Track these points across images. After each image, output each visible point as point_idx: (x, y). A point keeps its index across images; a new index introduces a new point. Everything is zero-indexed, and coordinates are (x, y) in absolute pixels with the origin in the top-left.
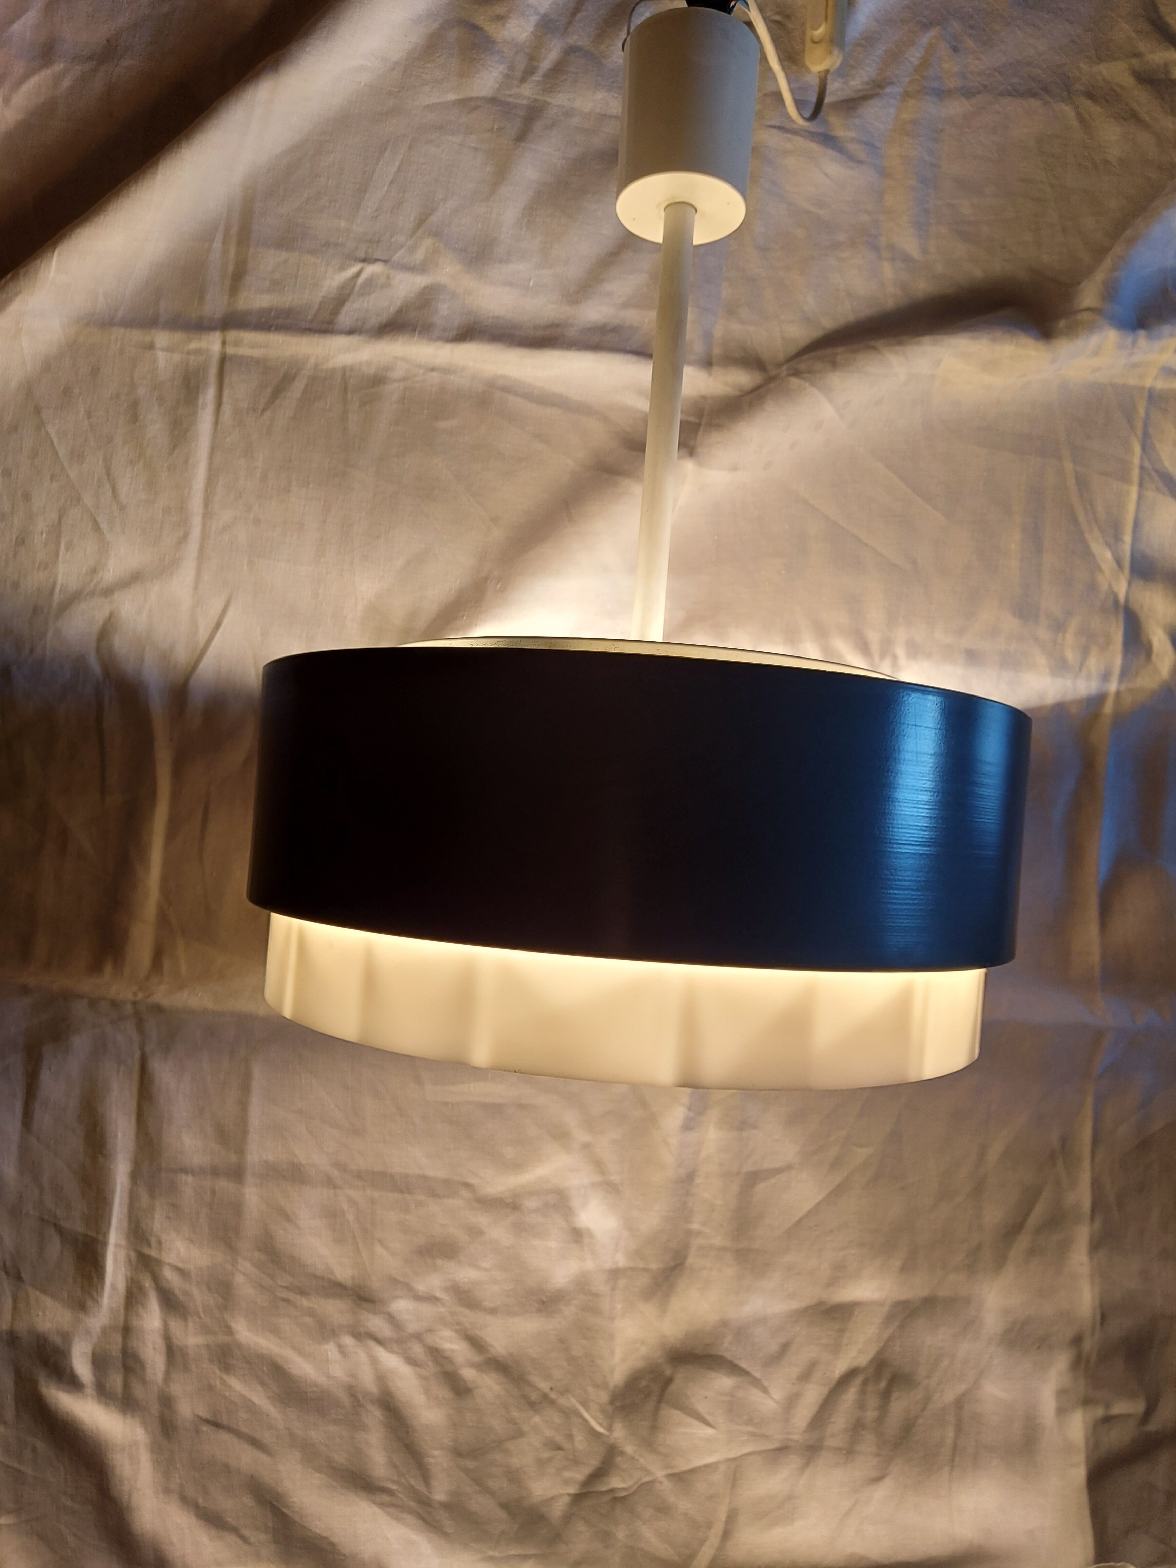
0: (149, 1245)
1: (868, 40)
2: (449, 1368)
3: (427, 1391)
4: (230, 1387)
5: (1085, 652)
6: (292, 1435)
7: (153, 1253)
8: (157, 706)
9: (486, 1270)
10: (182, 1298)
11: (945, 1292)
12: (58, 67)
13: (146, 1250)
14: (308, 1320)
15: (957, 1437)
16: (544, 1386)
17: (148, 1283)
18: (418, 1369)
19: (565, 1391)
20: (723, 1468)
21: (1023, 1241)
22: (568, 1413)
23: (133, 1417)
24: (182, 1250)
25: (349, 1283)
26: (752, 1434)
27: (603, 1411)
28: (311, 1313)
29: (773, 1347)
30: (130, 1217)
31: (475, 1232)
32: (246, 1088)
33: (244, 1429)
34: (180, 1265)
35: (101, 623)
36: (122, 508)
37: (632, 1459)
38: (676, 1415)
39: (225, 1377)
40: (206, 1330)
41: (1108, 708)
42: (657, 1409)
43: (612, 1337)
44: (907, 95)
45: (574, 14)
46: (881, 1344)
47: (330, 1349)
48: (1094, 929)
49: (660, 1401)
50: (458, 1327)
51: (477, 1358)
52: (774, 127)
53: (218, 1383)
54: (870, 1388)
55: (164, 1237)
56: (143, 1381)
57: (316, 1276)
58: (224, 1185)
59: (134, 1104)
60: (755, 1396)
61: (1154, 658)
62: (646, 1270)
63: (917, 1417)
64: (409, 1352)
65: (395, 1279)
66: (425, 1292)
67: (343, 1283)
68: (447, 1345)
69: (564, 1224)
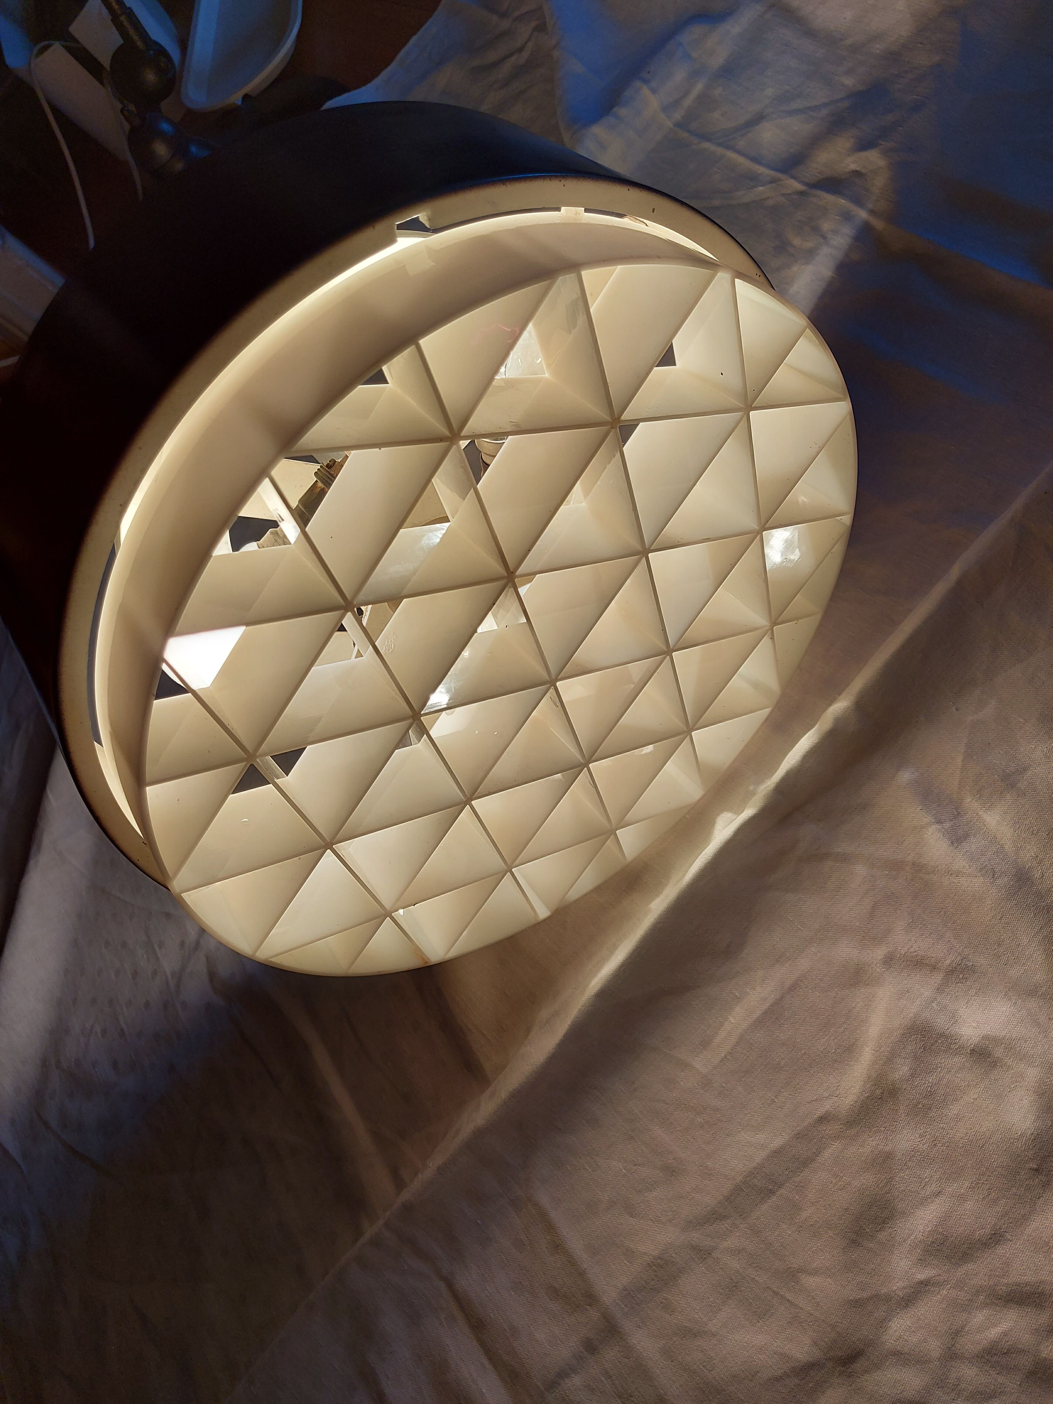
2: (1026, 1362)
9: (937, 1194)
31: (883, 1162)
32: (550, 1227)
50: (982, 1298)
51: (1044, 1318)
59: (474, 1344)
64: (963, 1386)
65: (857, 1301)
66: (904, 1288)
67: (810, 1359)
68: (994, 1333)
69: (958, 1060)
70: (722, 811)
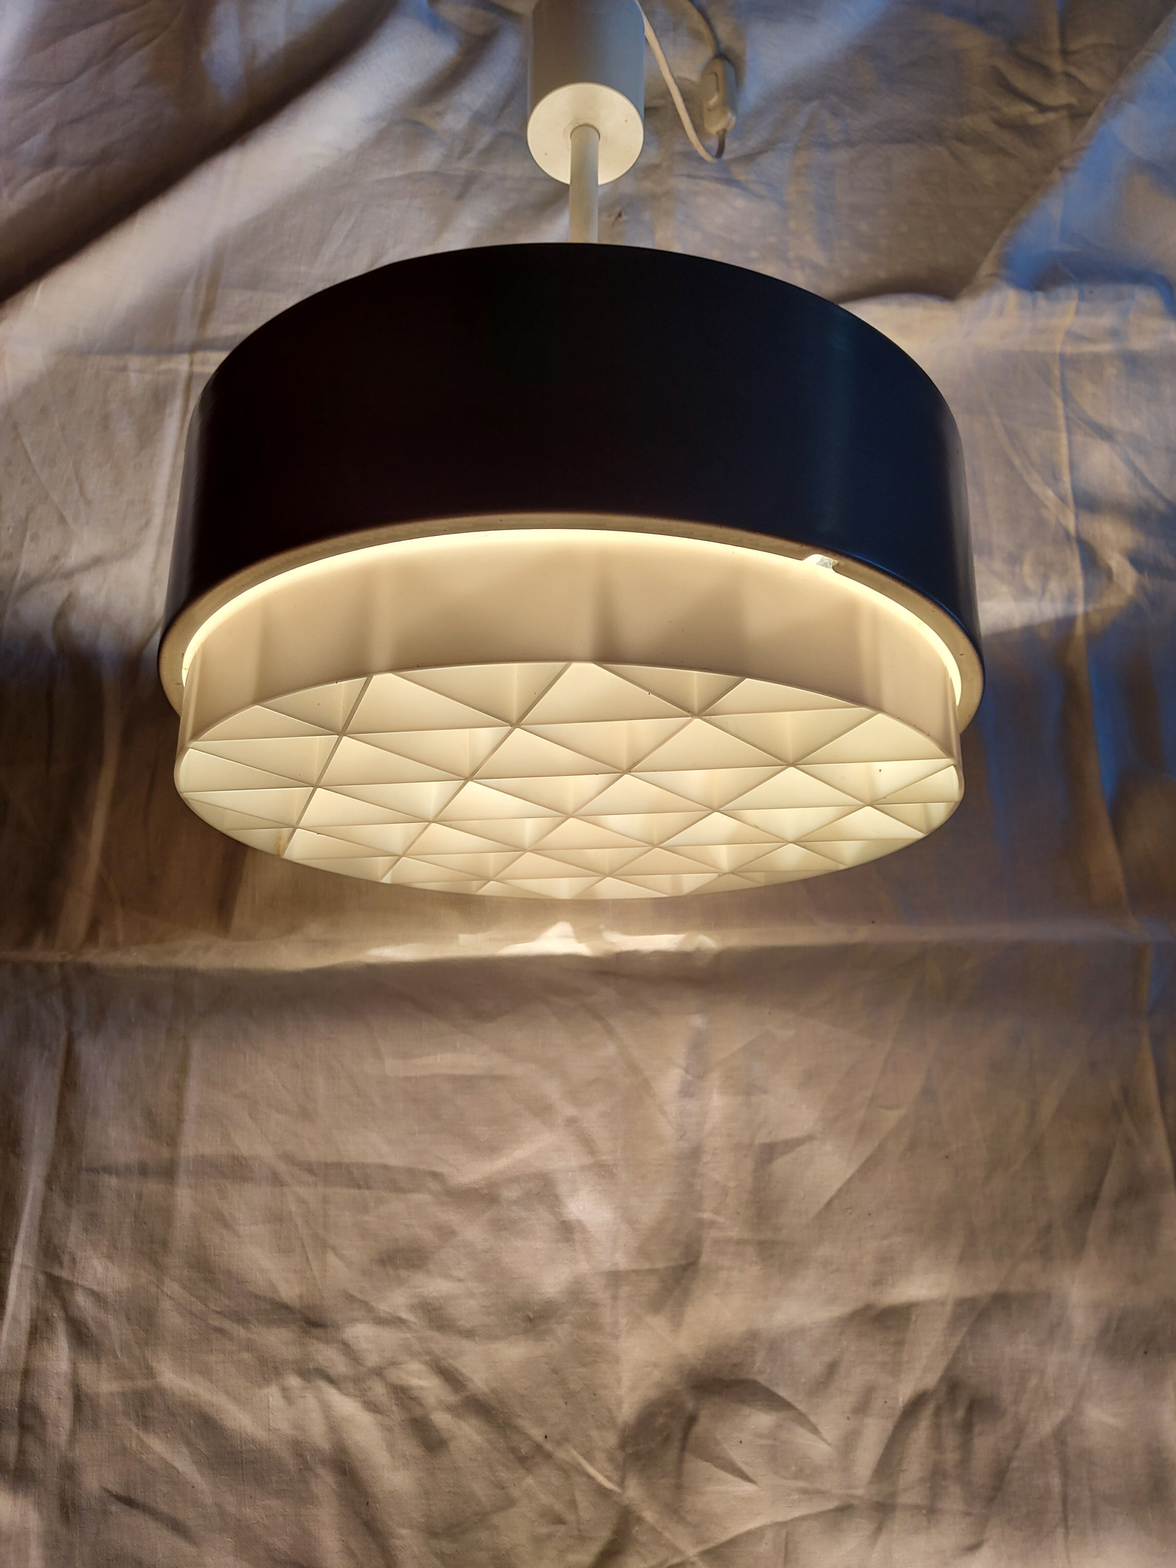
0: (61, 1264)
1: (759, 113)
2: (418, 1412)
3: (391, 1447)
4: (148, 1448)
5: (1045, 578)
6: (223, 1513)
7: (65, 1274)
8: (109, 677)
9: (460, 1280)
10: (94, 1330)
11: (1017, 1286)
12: (58, 170)
13: (57, 1271)
14: (246, 1356)
15: (1065, 1485)
16: (537, 1433)
17: (57, 1314)
18: (380, 1417)
19: (563, 1440)
20: (769, 1535)
21: (1102, 1216)
22: (568, 1471)
23: (26, 1496)
24: (100, 1269)
25: (296, 1303)
26: (804, 1491)
27: (611, 1459)
28: (249, 1346)
29: (817, 1368)
30: (41, 1231)
31: (446, 1233)
32: (183, 1070)
33: (163, 1508)
34: (95, 1288)
35: (59, 603)
36: (88, 502)
37: (653, 1529)
38: (704, 1467)
39: (142, 1435)
40: (122, 1373)
41: (1080, 629)
42: (681, 1461)
43: (617, 1360)
44: (797, 149)
45: (502, 109)
46: (950, 1356)
47: (272, 1394)
48: (1109, 849)
49: (683, 1449)
50: (428, 1358)
51: (452, 1399)
52: (682, 175)
53: (134, 1444)
54: (945, 1421)
55: (79, 1254)
56: (42, 1442)
57: (257, 1297)
58: (153, 1187)
59: (55, 1094)
60: (801, 1437)
61: (1115, 578)
62: (652, 1271)
63: (1010, 1459)
64: (369, 1394)
65: (351, 1296)
66: (388, 1313)
67: (289, 1304)
68: (415, 1382)
69: (551, 1218)
70: (567, 920)
